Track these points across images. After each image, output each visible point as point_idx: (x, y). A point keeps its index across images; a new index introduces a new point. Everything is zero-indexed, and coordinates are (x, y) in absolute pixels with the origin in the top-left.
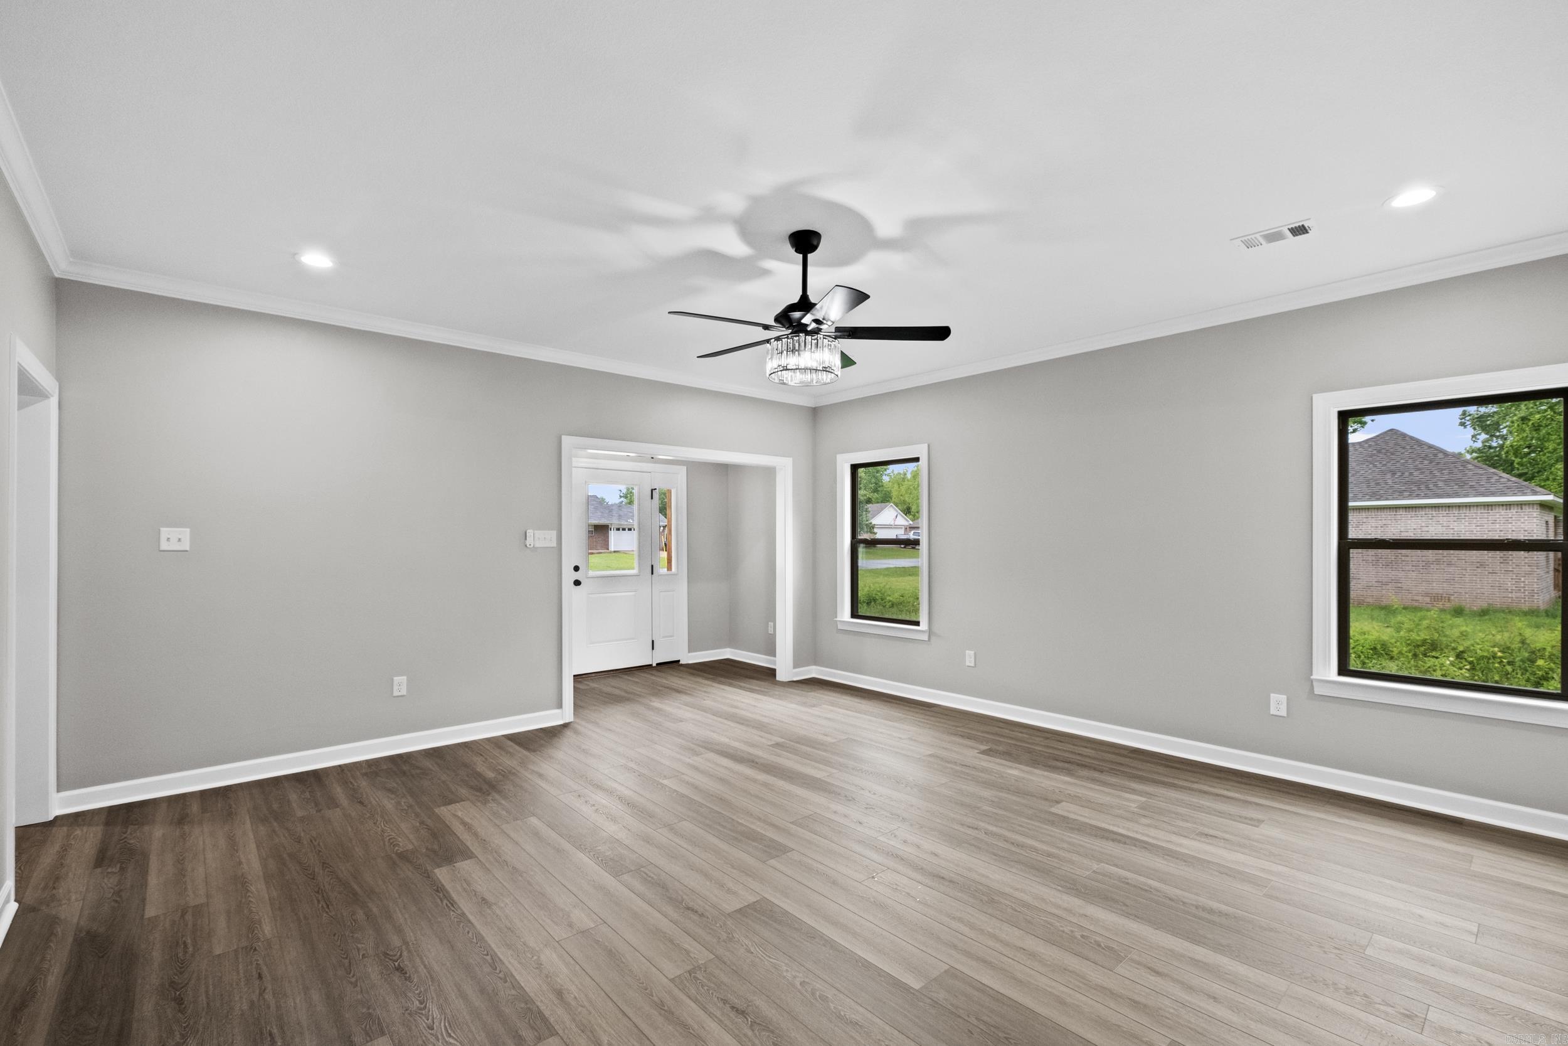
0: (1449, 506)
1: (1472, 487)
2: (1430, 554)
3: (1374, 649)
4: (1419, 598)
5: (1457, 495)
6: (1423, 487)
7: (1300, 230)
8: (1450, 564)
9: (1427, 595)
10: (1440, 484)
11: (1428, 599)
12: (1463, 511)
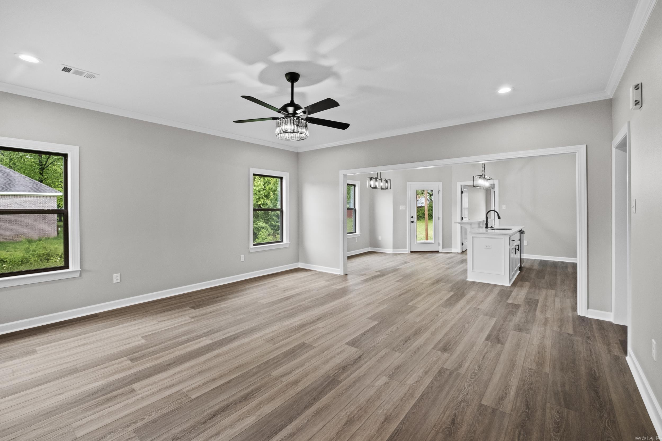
0: (21, 196)
1: (31, 188)
2: (12, 216)
3: (22, 261)
4: (7, 237)
5: (25, 191)
6: (8, 186)
7: (66, 70)
8: (21, 221)
9: (11, 235)
10: (16, 186)
11: (11, 238)
12: (27, 198)
